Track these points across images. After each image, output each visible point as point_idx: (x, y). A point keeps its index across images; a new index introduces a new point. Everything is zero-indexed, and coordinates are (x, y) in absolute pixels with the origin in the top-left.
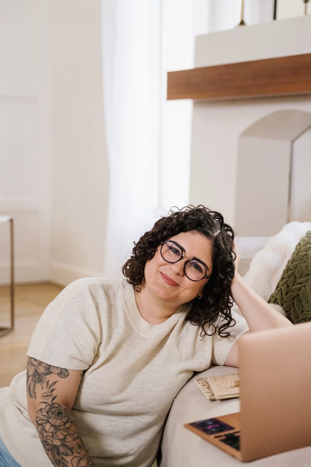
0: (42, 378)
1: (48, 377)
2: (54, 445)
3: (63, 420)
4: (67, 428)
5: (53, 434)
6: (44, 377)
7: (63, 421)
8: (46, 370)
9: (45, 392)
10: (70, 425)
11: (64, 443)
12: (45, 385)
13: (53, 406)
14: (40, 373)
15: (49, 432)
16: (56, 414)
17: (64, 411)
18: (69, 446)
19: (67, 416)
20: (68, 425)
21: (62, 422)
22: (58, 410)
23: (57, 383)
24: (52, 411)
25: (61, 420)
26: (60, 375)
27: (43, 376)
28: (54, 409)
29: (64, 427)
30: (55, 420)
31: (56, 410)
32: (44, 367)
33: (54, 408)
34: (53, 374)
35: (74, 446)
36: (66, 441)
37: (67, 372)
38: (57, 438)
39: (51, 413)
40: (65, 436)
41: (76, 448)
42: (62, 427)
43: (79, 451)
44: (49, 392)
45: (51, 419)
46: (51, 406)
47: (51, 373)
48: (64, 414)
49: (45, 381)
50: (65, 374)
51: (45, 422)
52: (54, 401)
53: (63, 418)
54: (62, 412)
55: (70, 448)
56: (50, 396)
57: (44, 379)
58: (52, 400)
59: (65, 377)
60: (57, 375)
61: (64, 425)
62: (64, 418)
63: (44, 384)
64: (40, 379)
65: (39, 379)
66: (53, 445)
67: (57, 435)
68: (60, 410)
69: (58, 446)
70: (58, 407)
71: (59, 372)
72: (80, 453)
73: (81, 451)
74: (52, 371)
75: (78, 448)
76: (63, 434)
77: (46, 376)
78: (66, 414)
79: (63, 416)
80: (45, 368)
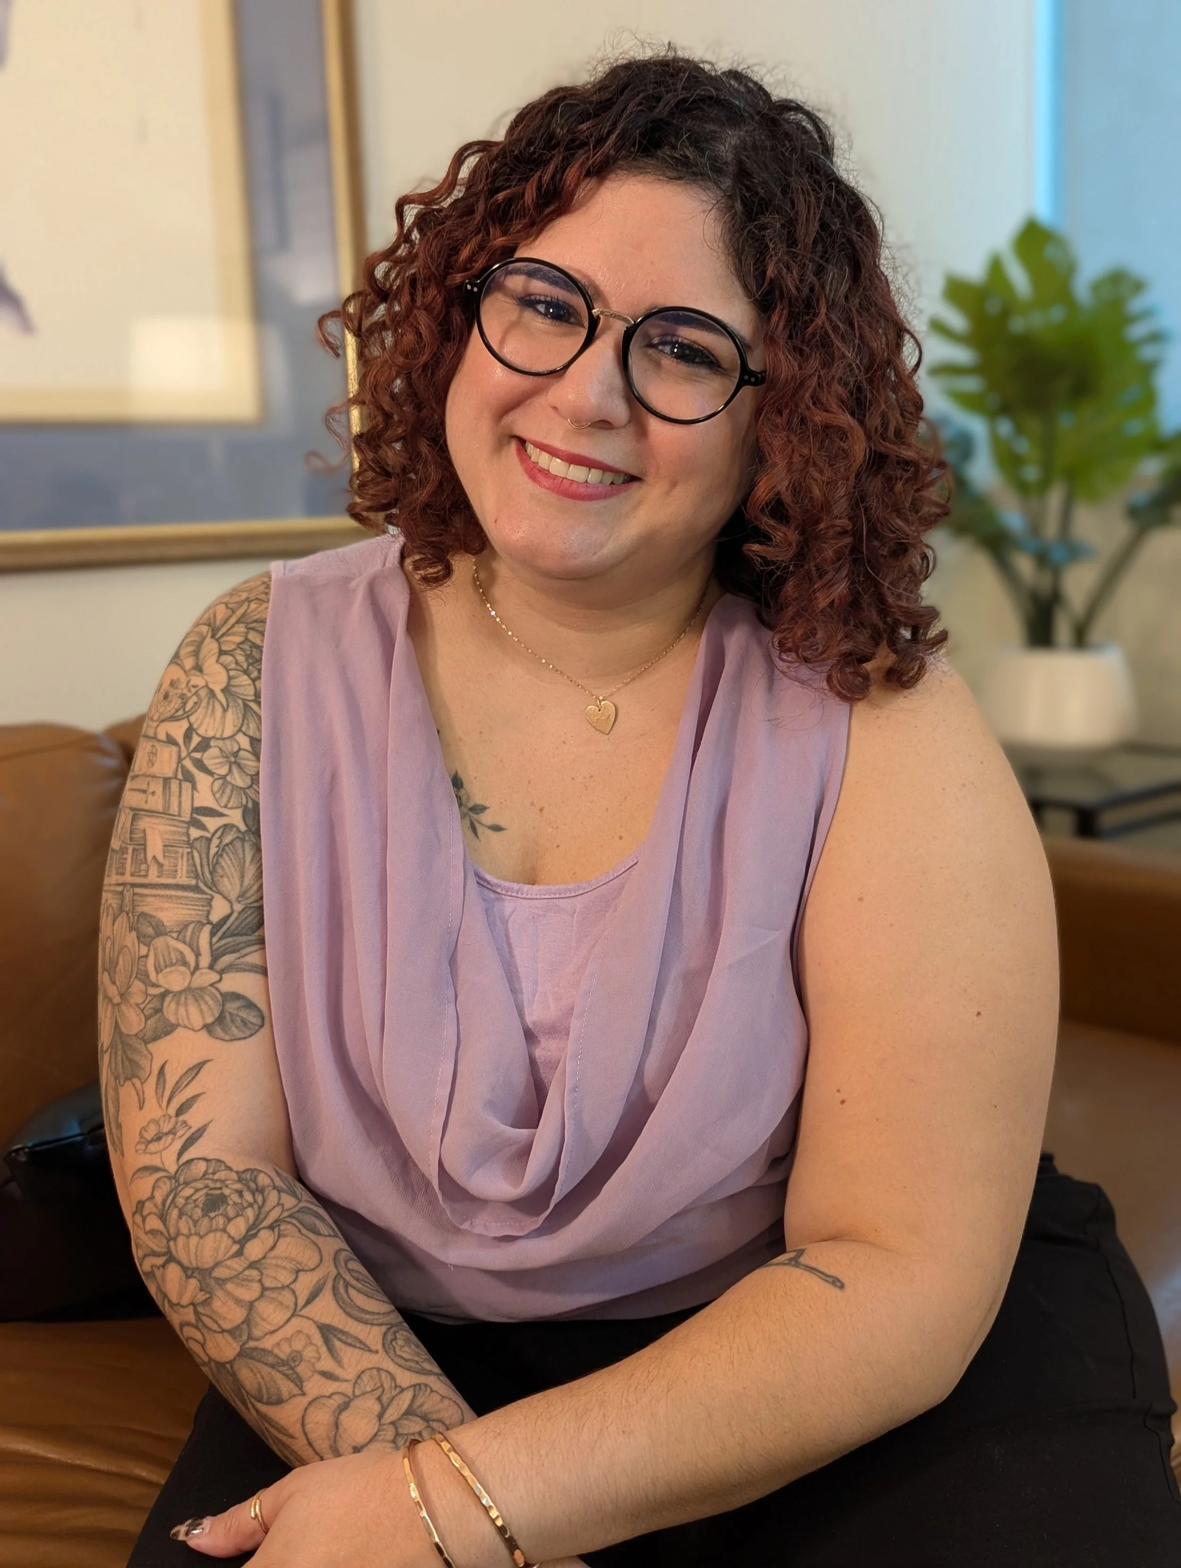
0: (136, 1057)
1: (162, 1050)
2: (214, 1361)
3: (232, 1229)
4: (252, 1265)
5: (196, 1313)
6: (145, 1052)
7: (230, 1236)
8: (147, 1018)
9: (152, 1121)
10: (270, 1243)
11: (252, 1344)
12: (150, 1087)
13: (181, 1180)
14: (128, 1035)
15: (183, 1307)
16: (198, 1212)
17: (238, 1186)
18: (276, 1351)
19: (251, 1205)
20: (255, 1249)
21: (230, 1242)
22: (206, 1187)
23: (207, 1067)
24: (180, 1201)
25: (224, 1230)
26: (218, 1030)
27: (140, 1046)
28: (188, 1192)
29: (237, 1265)
30: (194, 1240)
31: (197, 1190)
32: (137, 1005)
33: (187, 1184)
34: (180, 1031)
35: (298, 1345)
36: (257, 1333)
37: (255, 1013)
38: (219, 1326)
39: (175, 1213)
40: (251, 1306)
41: (309, 1353)
42: (228, 1267)
43: (327, 1363)
44: (170, 1117)
45: (181, 1240)
46: (177, 1181)
47: (168, 1029)
48: (235, 1198)
49: (148, 1070)
50: (244, 1022)
51: (161, 1261)
52: (192, 1153)
53: (230, 1220)
54: (227, 1192)
55: (284, 1363)
56: (172, 1132)
57: (144, 1063)
58: (180, 1154)
59: (248, 1033)
60: (204, 1033)
61: (239, 1253)
62: (238, 1215)
63: (145, 1085)
64: (131, 1061)
65: (127, 1063)
66: (213, 1364)
67: (215, 1312)
68: (218, 1185)
69: (231, 1362)
70: (205, 1173)
71: (210, 1020)
72: (338, 1372)
73: (338, 1361)
74: (172, 1019)
75: (324, 1350)
76: (238, 1301)
77: (150, 1046)
78: (248, 1197)
79: (231, 1212)
80: (142, 1011)
